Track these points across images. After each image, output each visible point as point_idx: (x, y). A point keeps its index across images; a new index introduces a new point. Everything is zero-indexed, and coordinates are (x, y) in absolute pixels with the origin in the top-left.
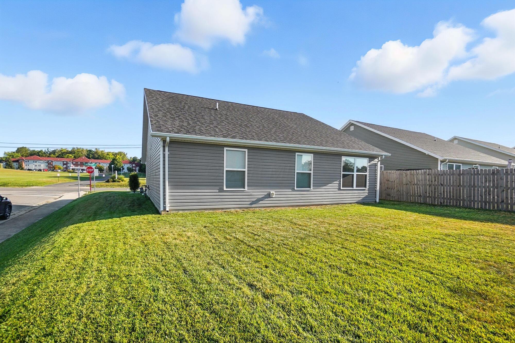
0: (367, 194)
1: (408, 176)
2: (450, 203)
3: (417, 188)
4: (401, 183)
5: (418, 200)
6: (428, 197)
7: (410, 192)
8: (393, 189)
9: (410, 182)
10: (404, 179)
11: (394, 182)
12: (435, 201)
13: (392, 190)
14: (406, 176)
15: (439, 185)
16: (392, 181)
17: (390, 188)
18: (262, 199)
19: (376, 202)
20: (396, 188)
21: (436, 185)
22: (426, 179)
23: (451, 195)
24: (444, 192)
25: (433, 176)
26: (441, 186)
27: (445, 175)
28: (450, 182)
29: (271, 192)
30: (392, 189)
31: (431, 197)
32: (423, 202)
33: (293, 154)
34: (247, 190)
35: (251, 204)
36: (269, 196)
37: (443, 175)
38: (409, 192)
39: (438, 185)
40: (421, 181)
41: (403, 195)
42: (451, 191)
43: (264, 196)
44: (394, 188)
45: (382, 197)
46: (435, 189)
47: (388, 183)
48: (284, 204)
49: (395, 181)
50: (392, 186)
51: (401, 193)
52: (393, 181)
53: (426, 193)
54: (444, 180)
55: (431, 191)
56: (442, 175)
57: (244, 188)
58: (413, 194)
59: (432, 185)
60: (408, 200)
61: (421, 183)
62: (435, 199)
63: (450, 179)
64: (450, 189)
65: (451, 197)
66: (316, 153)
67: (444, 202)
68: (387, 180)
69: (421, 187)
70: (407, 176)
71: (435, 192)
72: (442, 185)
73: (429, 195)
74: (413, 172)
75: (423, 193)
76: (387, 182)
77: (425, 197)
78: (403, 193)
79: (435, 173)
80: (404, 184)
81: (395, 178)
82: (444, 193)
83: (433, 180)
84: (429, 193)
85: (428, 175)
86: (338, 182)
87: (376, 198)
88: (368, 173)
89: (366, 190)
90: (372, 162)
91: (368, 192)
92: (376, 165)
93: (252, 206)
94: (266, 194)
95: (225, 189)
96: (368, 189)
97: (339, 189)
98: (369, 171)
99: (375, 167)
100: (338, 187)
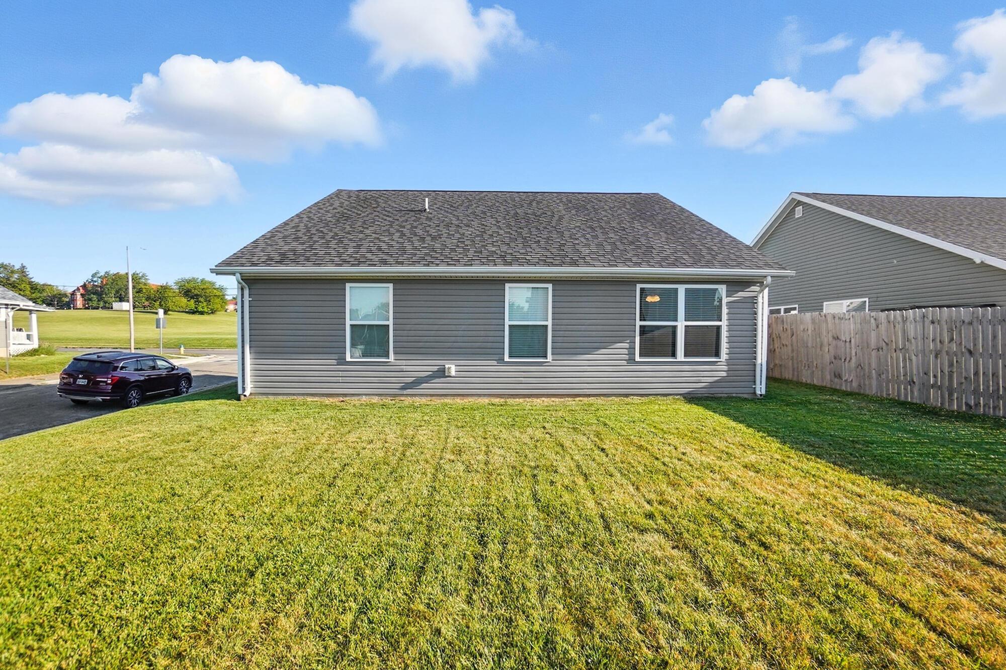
0: (724, 374)
1: (883, 328)
2: (995, 408)
3: (904, 360)
4: (865, 345)
5: (906, 395)
6: (932, 386)
7: (887, 371)
8: (848, 359)
9: (887, 344)
10: (873, 335)
11: (850, 341)
12: (951, 400)
13: (846, 363)
14: (877, 327)
15: (962, 353)
16: (846, 341)
17: (841, 359)
18: (427, 379)
19: (755, 393)
20: (854, 358)
21: (956, 354)
22: (926, 335)
23: (998, 384)
24: (976, 374)
25: (945, 327)
26: (967, 355)
27: (981, 323)
28: (994, 346)
29: (447, 366)
30: (845, 359)
31: (940, 388)
32: (920, 399)
34: (393, 361)
35: (403, 388)
36: (442, 373)
37: (975, 323)
38: (885, 372)
39: (959, 354)
40: (913, 341)
41: (870, 377)
42: (998, 372)
43: (431, 373)
44: (851, 359)
45: (823, 381)
46: (951, 365)
47: (836, 346)
48: (478, 392)
49: (853, 340)
50: (846, 354)
51: (864, 370)
52: (848, 340)
53: (925, 374)
54: (975, 339)
55: (942, 371)
56: (971, 323)
57: (387, 356)
58: (893, 375)
59: (944, 354)
60: (882, 392)
61: (913, 348)
62: (951, 395)
63: (995, 337)
64: (995, 365)
65: (998, 389)
66: (557, 282)
67: (977, 404)
68: (835, 336)
69: (914, 358)
70: (880, 326)
71: (951, 374)
72: (970, 352)
73: (936, 382)
74: (895, 317)
75: (919, 373)
76: (834, 342)
77: (926, 387)
78: (870, 372)
79: (952, 317)
80: (873, 348)
81: (852, 332)
82: (979, 378)
83: (946, 340)
84: (935, 376)
85: (933, 322)
86: (627, 345)
87: (755, 385)
88: (726, 321)
89: (719, 364)
90: (740, 293)
91: (725, 368)
92: (755, 301)
93: (405, 392)
94: (436, 370)
95: (348, 359)
96: (727, 363)
97: (631, 360)
98: (729, 317)
99: (750, 305)
100: (627, 357)
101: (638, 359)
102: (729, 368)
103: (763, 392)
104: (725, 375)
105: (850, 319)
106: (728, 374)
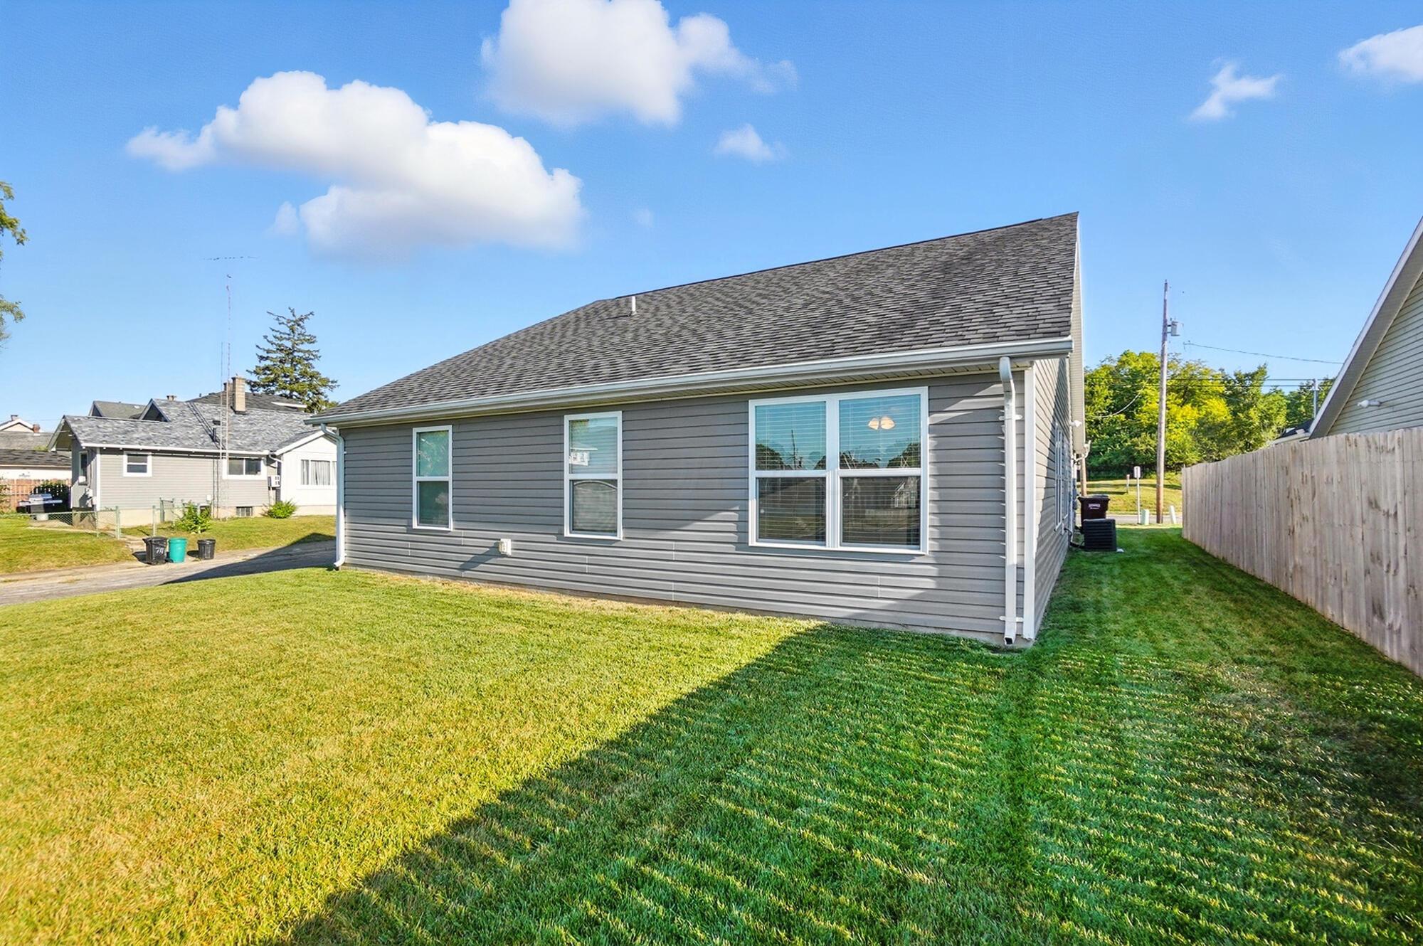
0: (930, 584)
18: (483, 558)
19: (1005, 634)
29: (503, 540)
33: (555, 421)
34: (452, 530)
35: (462, 569)
36: (495, 552)
43: (487, 549)
48: (537, 581)
57: (447, 524)
66: (630, 407)
86: (734, 516)
87: (1004, 615)
88: (929, 466)
89: (917, 560)
90: (965, 401)
91: (933, 571)
92: (1001, 418)
93: (464, 574)
94: (493, 545)
95: (415, 526)
96: (936, 558)
97: (742, 545)
98: (937, 457)
99: (989, 428)
100: (734, 537)
101: (753, 541)
102: (940, 571)
103: (1030, 632)
104: (933, 586)
105: (1394, 449)
106: (938, 583)
